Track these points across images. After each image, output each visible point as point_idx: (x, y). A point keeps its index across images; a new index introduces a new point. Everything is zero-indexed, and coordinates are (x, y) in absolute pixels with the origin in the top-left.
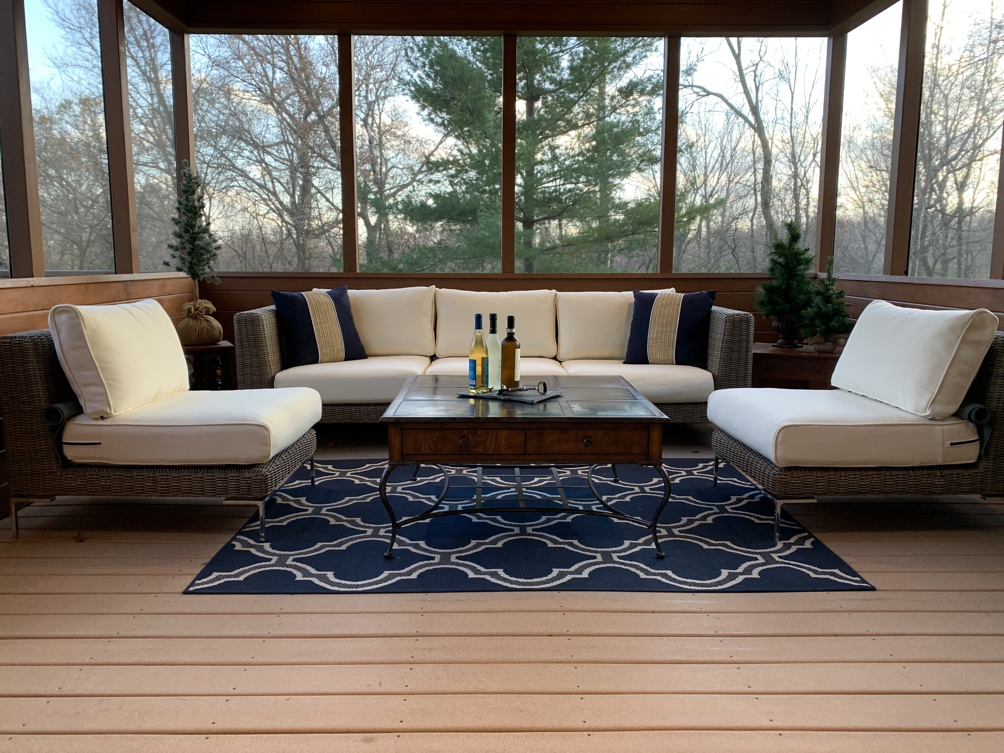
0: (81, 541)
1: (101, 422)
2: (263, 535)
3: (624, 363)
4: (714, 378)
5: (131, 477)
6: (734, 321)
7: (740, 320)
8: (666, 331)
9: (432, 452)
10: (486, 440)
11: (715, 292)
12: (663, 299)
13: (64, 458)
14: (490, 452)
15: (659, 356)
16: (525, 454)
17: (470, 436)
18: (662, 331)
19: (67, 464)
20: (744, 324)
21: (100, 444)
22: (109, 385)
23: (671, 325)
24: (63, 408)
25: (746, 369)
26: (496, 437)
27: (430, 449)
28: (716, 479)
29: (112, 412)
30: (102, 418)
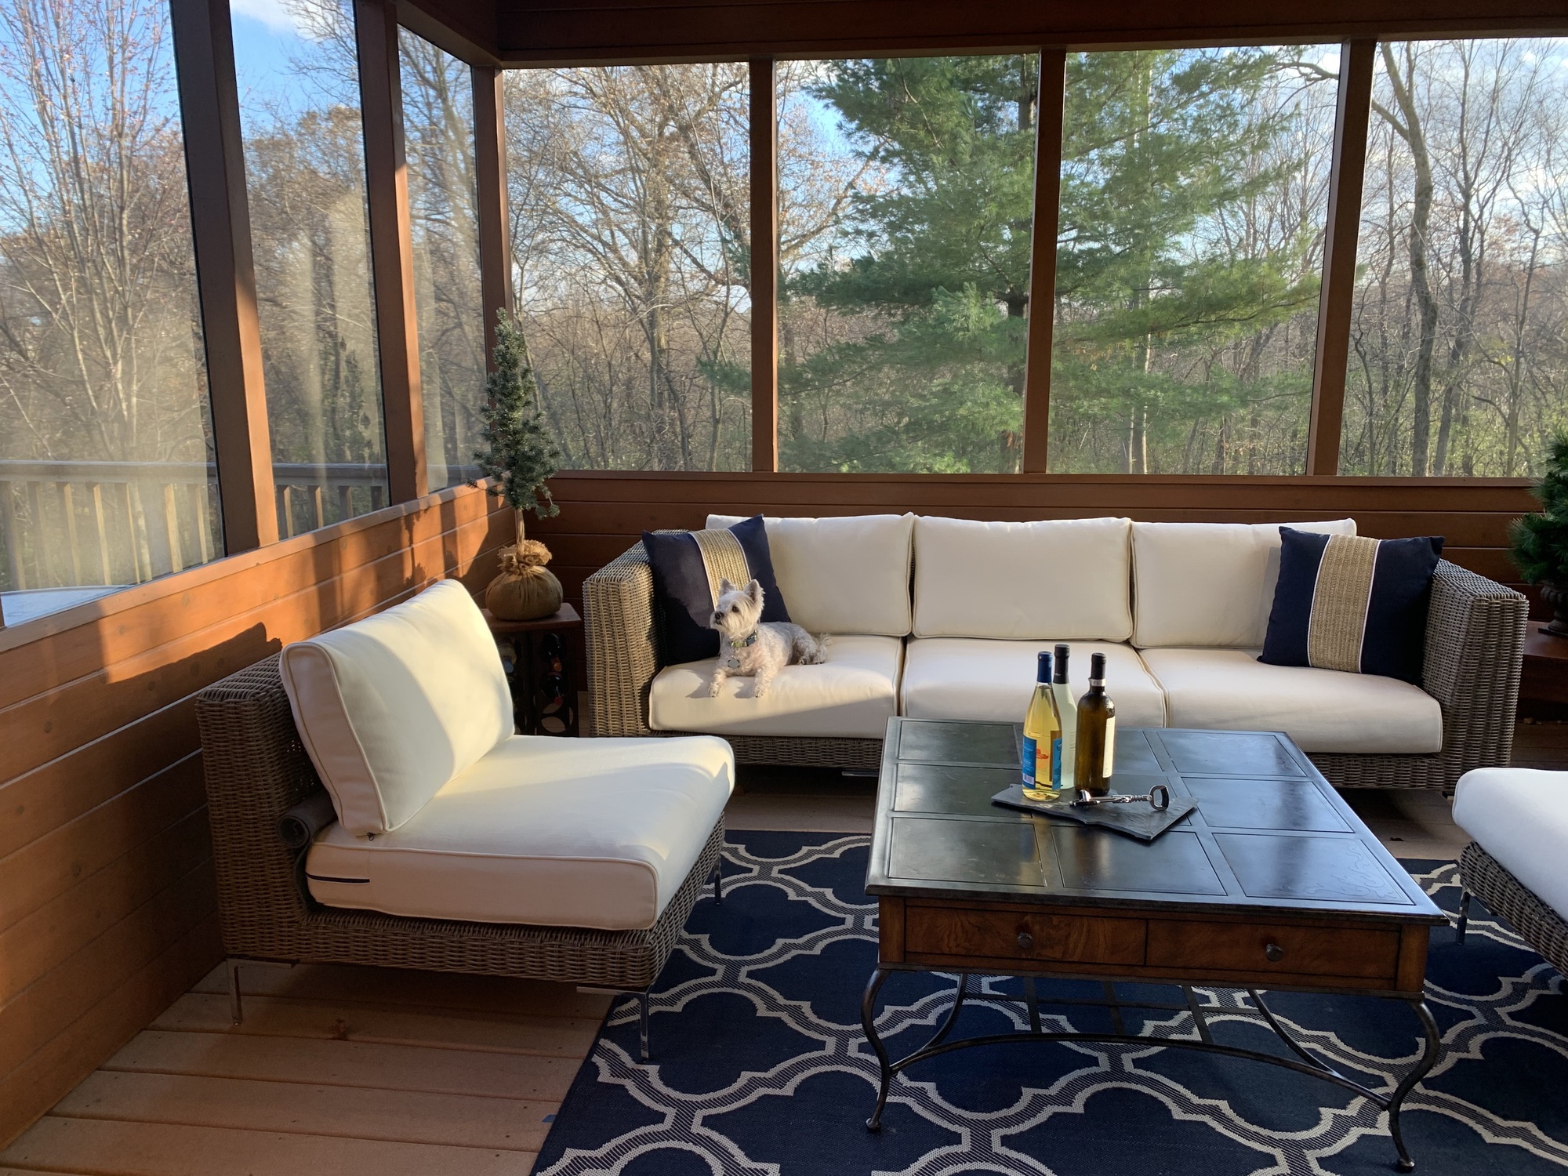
0: (343, 1037)
1: (369, 845)
2: (645, 1039)
3: (1260, 659)
4: (1443, 711)
5: (422, 939)
6: (1490, 609)
7: (1503, 608)
8: (1347, 612)
9: (963, 952)
10: (1067, 937)
11: (1441, 540)
12: (1340, 550)
13: (310, 899)
14: (1075, 959)
15: (1329, 655)
16: (1144, 966)
17: (1037, 927)
18: (1338, 612)
19: (317, 909)
20: (1509, 615)
21: (368, 881)
22: (381, 780)
23: (1356, 600)
24: (306, 815)
25: (1507, 697)
26: (1089, 931)
27: (957, 946)
28: (1462, 923)
29: (387, 828)
30: (371, 835)
